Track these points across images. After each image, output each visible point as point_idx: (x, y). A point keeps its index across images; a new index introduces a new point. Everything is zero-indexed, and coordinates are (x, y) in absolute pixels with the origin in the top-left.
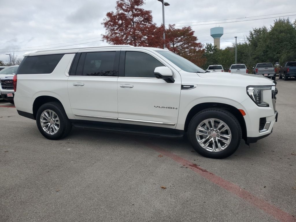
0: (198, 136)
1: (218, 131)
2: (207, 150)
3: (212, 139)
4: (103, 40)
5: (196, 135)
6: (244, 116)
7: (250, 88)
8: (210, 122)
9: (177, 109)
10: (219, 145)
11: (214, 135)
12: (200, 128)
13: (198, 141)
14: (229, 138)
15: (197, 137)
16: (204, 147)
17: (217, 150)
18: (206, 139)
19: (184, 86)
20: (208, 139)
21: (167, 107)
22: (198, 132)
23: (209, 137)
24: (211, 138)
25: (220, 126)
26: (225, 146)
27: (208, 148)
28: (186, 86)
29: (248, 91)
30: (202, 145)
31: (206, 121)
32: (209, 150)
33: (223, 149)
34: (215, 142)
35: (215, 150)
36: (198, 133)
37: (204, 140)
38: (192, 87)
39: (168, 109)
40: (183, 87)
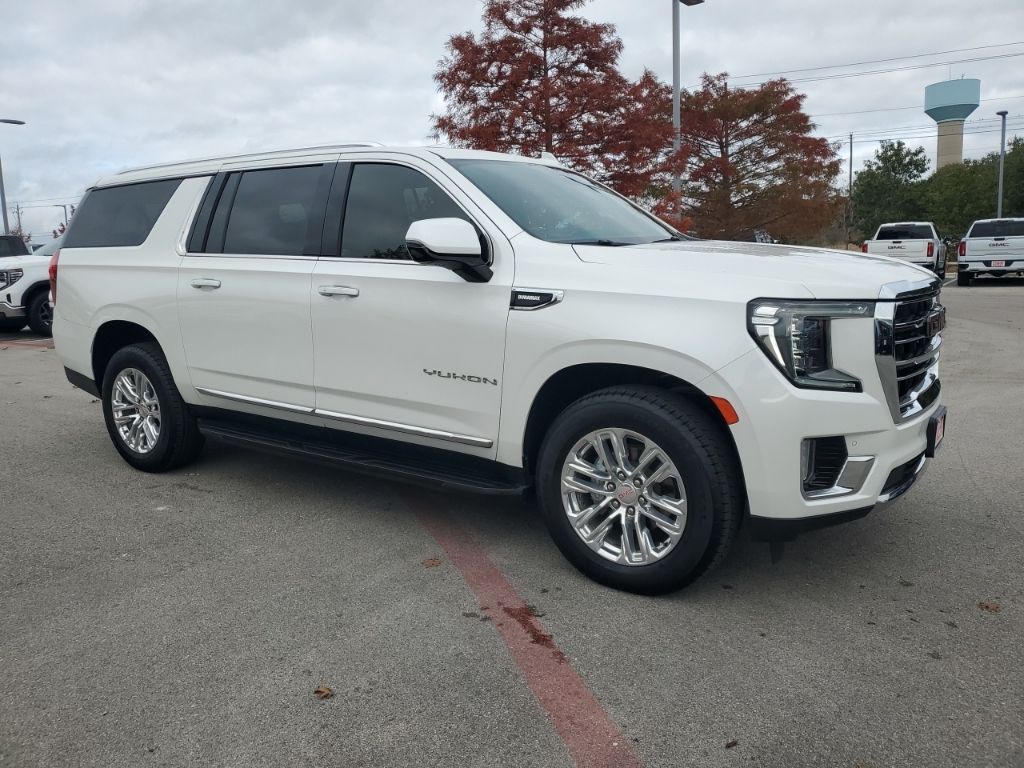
0: (569, 495)
1: (640, 480)
2: (602, 552)
3: (622, 511)
4: (436, 136)
5: (563, 490)
6: (733, 427)
7: (762, 310)
8: (608, 443)
9: (495, 383)
10: (644, 537)
11: (628, 499)
12: (576, 464)
13: (570, 513)
14: (680, 515)
15: (565, 498)
16: (592, 541)
17: (636, 559)
18: (597, 509)
19: (520, 297)
20: (608, 510)
21: (464, 376)
22: (570, 479)
23: (612, 501)
24: (617, 508)
25: (645, 460)
26: (666, 545)
27: (607, 545)
28: (525, 297)
29: (755, 320)
30: (584, 533)
31: (595, 439)
32: (610, 553)
33: (658, 555)
34: (631, 523)
35: (627, 559)
36: (568, 483)
37: (591, 511)
38: (546, 300)
39: (467, 382)
40: (517, 301)
